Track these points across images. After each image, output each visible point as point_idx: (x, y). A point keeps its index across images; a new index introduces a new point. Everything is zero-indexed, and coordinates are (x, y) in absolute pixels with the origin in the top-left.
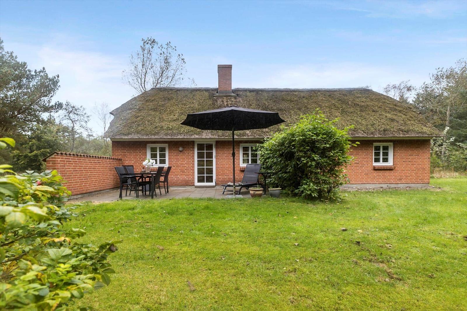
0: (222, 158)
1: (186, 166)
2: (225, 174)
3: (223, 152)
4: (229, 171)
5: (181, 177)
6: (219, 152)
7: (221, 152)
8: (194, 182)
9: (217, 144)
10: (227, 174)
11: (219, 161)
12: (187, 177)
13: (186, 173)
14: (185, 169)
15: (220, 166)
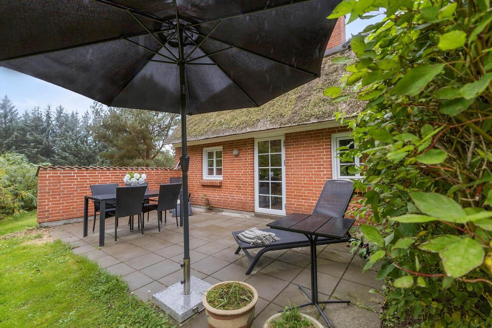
0: (296, 166)
1: (243, 179)
2: (302, 196)
3: (298, 153)
4: (309, 190)
5: (236, 196)
6: (291, 154)
7: (294, 154)
8: (254, 206)
9: (288, 140)
10: (305, 196)
11: (291, 172)
12: (243, 197)
13: (243, 190)
14: (242, 184)
15: (293, 180)
